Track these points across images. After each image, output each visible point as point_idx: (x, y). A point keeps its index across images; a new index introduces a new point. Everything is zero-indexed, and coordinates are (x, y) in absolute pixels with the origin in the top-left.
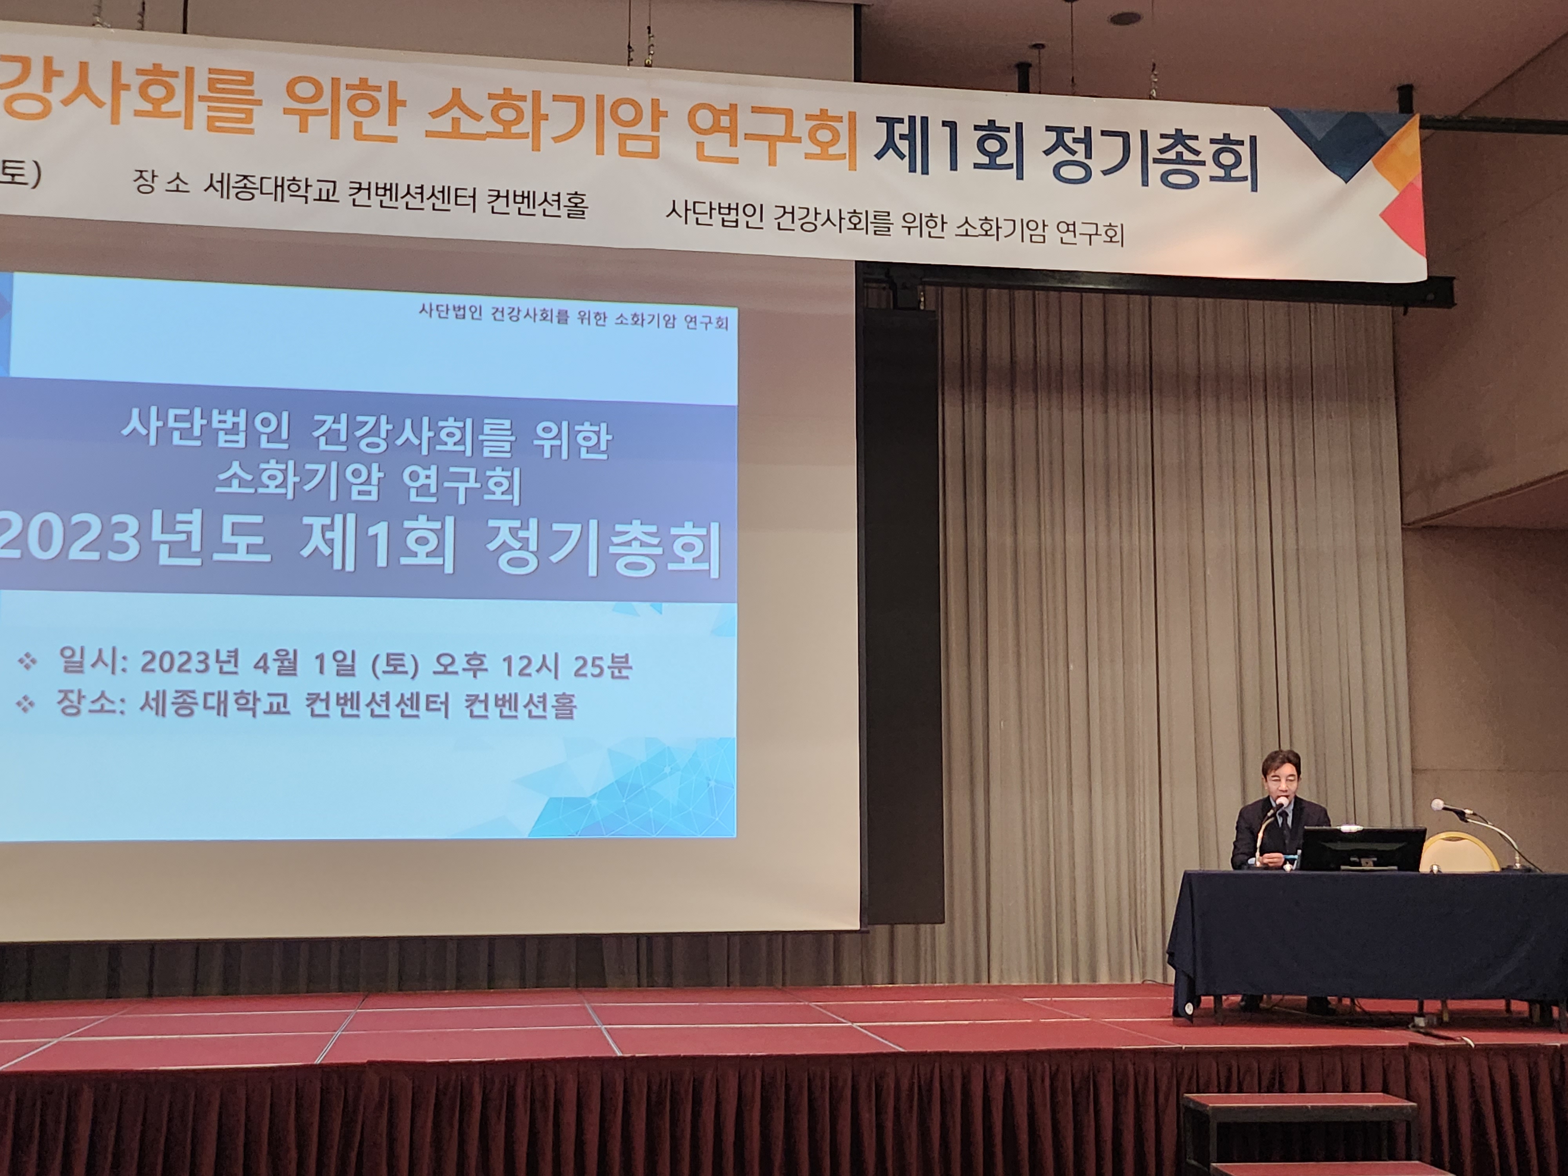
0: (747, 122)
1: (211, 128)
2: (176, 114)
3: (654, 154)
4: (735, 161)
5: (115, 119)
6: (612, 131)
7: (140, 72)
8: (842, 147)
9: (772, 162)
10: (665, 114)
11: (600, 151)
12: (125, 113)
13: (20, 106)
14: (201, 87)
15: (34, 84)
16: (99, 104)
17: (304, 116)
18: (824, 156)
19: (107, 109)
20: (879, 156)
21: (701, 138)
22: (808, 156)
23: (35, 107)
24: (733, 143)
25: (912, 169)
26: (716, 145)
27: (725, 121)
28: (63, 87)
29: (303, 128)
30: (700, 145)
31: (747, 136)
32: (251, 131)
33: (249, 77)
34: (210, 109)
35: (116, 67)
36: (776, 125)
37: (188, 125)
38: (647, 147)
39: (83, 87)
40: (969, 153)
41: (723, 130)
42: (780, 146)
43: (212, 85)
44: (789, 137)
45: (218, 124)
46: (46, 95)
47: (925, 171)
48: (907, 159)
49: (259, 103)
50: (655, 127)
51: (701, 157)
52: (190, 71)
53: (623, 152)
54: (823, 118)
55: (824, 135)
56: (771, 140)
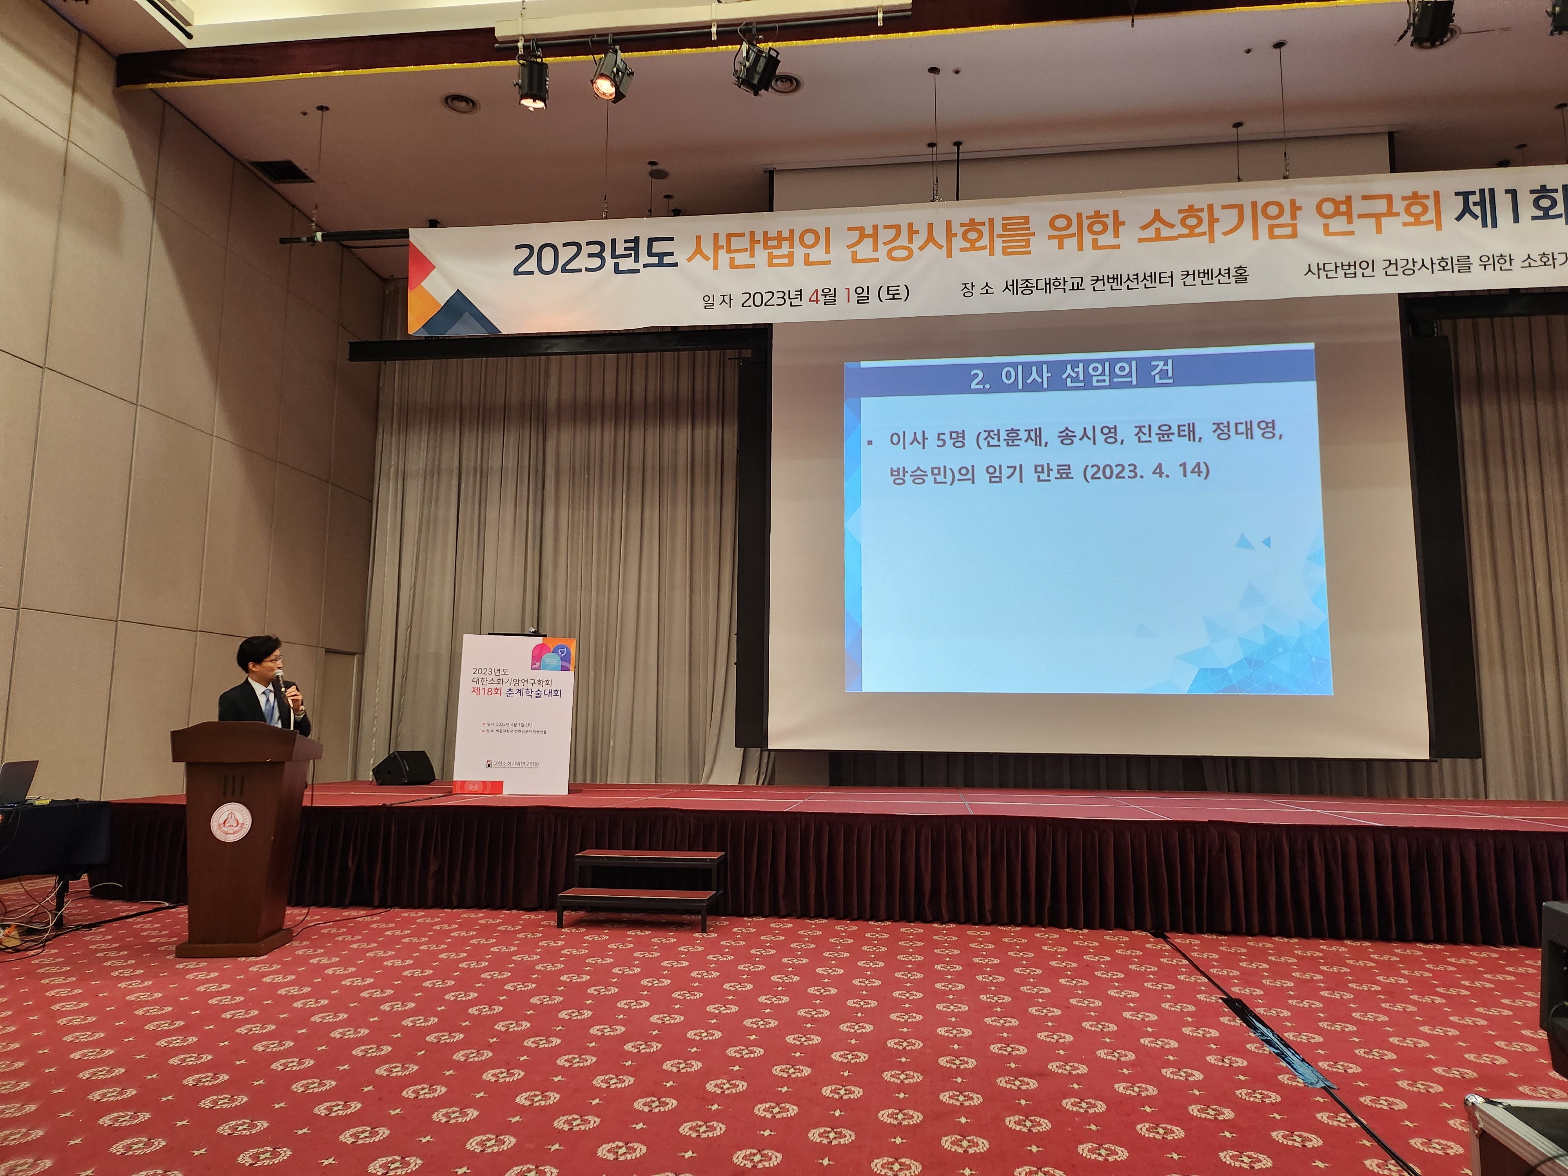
0: (1358, 207)
1: (1005, 253)
2: (985, 248)
3: (1294, 235)
4: (1352, 233)
5: (949, 255)
6: (1263, 223)
7: (962, 225)
8: (1431, 215)
9: (1379, 230)
10: (1300, 208)
11: (1256, 237)
12: (955, 251)
13: (895, 254)
14: (998, 230)
15: (903, 241)
16: (940, 247)
17: (1061, 239)
18: (1417, 222)
19: (945, 249)
20: (1459, 218)
21: (1326, 221)
22: (1405, 224)
23: (904, 253)
24: (1350, 221)
25: (1484, 225)
26: (1338, 224)
27: (1343, 208)
28: (919, 240)
29: (1061, 247)
30: (1326, 226)
31: (1360, 216)
32: (1029, 253)
33: (1027, 219)
34: (1004, 242)
35: (949, 224)
36: (1381, 206)
37: (992, 253)
38: (1288, 231)
39: (931, 239)
40: (1527, 210)
41: (1342, 214)
42: (1384, 220)
43: (1004, 227)
44: (1390, 213)
45: (1008, 250)
46: (909, 245)
47: (1494, 225)
48: (1480, 219)
49: (1033, 234)
50: (1294, 217)
51: (1327, 232)
52: (991, 221)
53: (1272, 236)
54: (1415, 198)
55: (1417, 209)
56: (1378, 217)
